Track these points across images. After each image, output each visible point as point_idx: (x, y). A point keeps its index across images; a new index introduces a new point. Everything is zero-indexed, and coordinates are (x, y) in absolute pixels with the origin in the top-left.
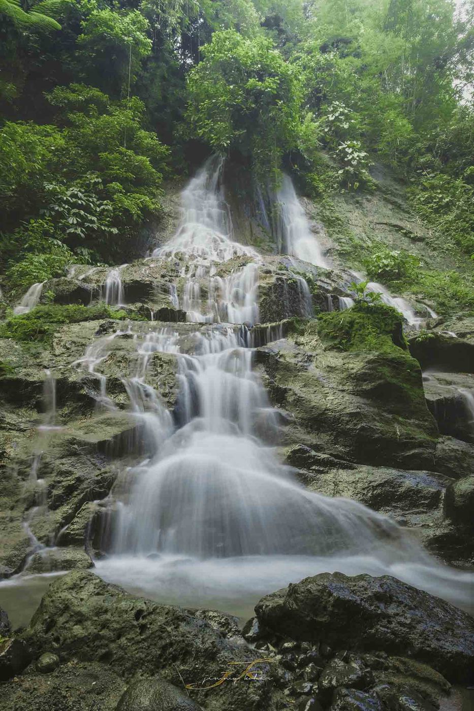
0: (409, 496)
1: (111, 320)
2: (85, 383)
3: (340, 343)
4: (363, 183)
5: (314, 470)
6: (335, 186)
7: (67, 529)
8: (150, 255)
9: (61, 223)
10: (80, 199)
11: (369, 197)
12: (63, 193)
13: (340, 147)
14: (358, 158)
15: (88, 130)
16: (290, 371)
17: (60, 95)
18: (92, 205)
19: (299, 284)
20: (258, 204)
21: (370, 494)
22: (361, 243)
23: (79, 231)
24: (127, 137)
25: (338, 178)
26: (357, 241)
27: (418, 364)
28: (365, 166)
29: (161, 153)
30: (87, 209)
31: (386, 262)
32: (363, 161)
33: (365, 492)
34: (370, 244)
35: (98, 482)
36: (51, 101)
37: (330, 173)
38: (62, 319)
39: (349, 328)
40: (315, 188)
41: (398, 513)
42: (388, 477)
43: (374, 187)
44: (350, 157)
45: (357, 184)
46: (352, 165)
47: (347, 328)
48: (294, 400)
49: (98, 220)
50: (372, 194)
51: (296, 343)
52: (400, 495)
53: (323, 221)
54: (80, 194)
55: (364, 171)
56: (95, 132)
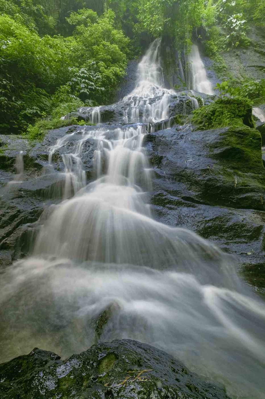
0: (235, 229)
1: (75, 126)
2: (39, 157)
3: (204, 126)
4: (242, 42)
5: (168, 207)
6: (224, 46)
7: (6, 240)
8: (122, 100)
9: (78, 88)
10: (86, 74)
11: (245, 51)
12: (78, 72)
13: (229, 20)
14: (239, 25)
15: (87, 34)
16: (167, 145)
17: (73, 18)
18: (92, 77)
19: (192, 103)
20: (178, 65)
21: (202, 226)
22: (237, 80)
23: (86, 91)
24: (107, 35)
25: (226, 41)
26: (234, 79)
27: (260, 134)
28: (245, 30)
29: (125, 42)
30: (89, 79)
31: (251, 88)
32: (243, 27)
33: (199, 224)
34: (242, 80)
35: (31, 213)
36: (70, 22)
37: (221, 39)
38: (50, 127)
39: (212, 115)
40: (211, 50)
41: (222, 242)
42: (219, 214)
43: (249, 44)
44: (234, 25)
45: (238, 43)
46: (235, 31)
47: (210, 115)
48: (167, 163)
49: (95, 84)
50: (247, 48)
51: (176, 129)
52: (227, 228)
53: (215, 70)
54: (85, 71)
55: (243, 33)
56: (90, 36)
